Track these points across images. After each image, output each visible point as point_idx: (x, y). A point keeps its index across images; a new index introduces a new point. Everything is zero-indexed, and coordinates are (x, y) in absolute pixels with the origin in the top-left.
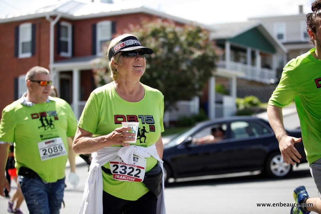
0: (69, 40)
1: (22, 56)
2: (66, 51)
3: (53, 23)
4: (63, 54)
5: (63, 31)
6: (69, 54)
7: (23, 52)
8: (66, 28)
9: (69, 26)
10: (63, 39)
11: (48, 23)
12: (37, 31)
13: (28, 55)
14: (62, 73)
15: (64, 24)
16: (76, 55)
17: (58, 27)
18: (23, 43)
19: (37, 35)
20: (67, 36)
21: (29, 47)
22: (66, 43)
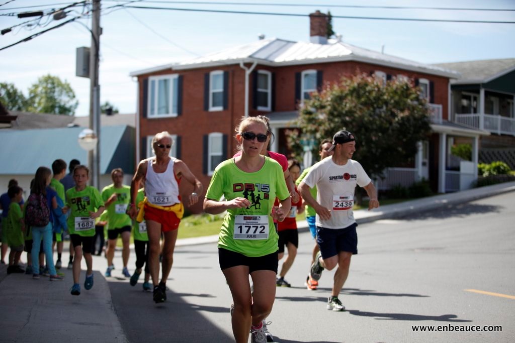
0: (269, 91)
1: (212, 109)
2: (266, 105)
3: (248, 72)
4: (260, 108)
5: (261, 81)
6: (269, 109)
7: (214, 105)
8: (266, 76)
9: (269, 74)
10: (260, 90)
11: (243, 71)
12: (230, 80)
13: (220, 109)
15: (261, 72)
16: (277, 109)
17: (254, 76)
18: (214, 94)
19: (230, 85)
20: (266, 88)
21: (221, 99)
22: (266, 94)
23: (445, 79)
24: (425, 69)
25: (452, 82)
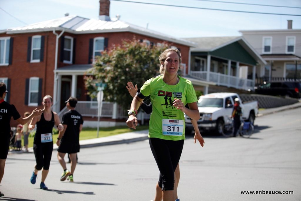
0: (71, 50)
1: (33, 61)
2: (69, 60)
3: (58, 37)
4: (65, 62)
5: (66, 43)
6: (71, 62)
7: (34, 59)
8: (70, 40)
9: (72, 39)
10: (65, 49)
11: (55, 36)
12: (46, 42)
13: (38, 61)
14: (63, 77)
15: (67, 37)
16: (76, 63)
17: (62, 39)
18: (34, 51)
19: (46, 45)
20: (69, 48)
21: (39, 55)
22: (69, 52)
23: (187, 47)
24: (175, 39)
25: (192, 50)
